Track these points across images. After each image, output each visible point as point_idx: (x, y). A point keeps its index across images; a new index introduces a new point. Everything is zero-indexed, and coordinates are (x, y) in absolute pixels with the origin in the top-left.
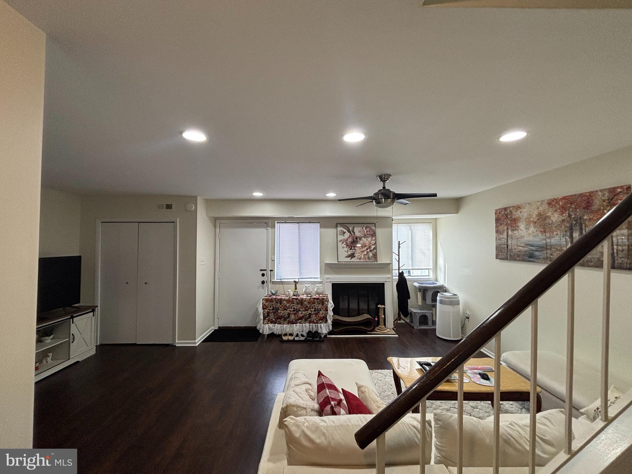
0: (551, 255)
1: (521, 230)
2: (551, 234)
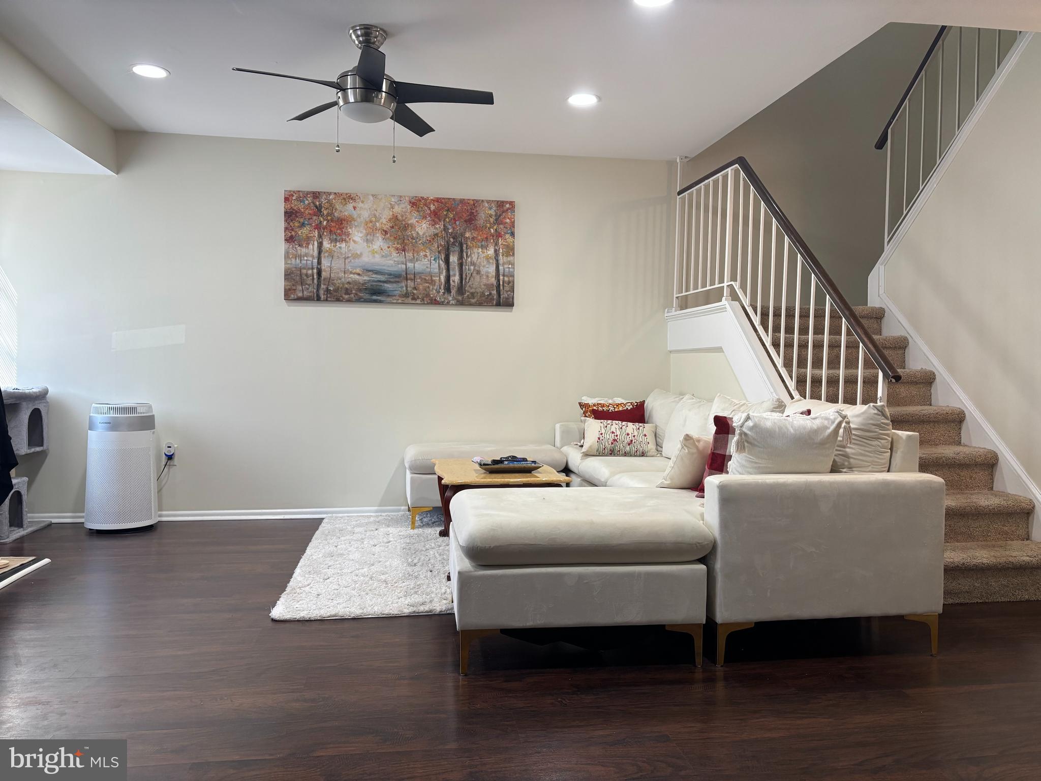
0: (415, 288)
1: (354, 241)
2: (415, 255)
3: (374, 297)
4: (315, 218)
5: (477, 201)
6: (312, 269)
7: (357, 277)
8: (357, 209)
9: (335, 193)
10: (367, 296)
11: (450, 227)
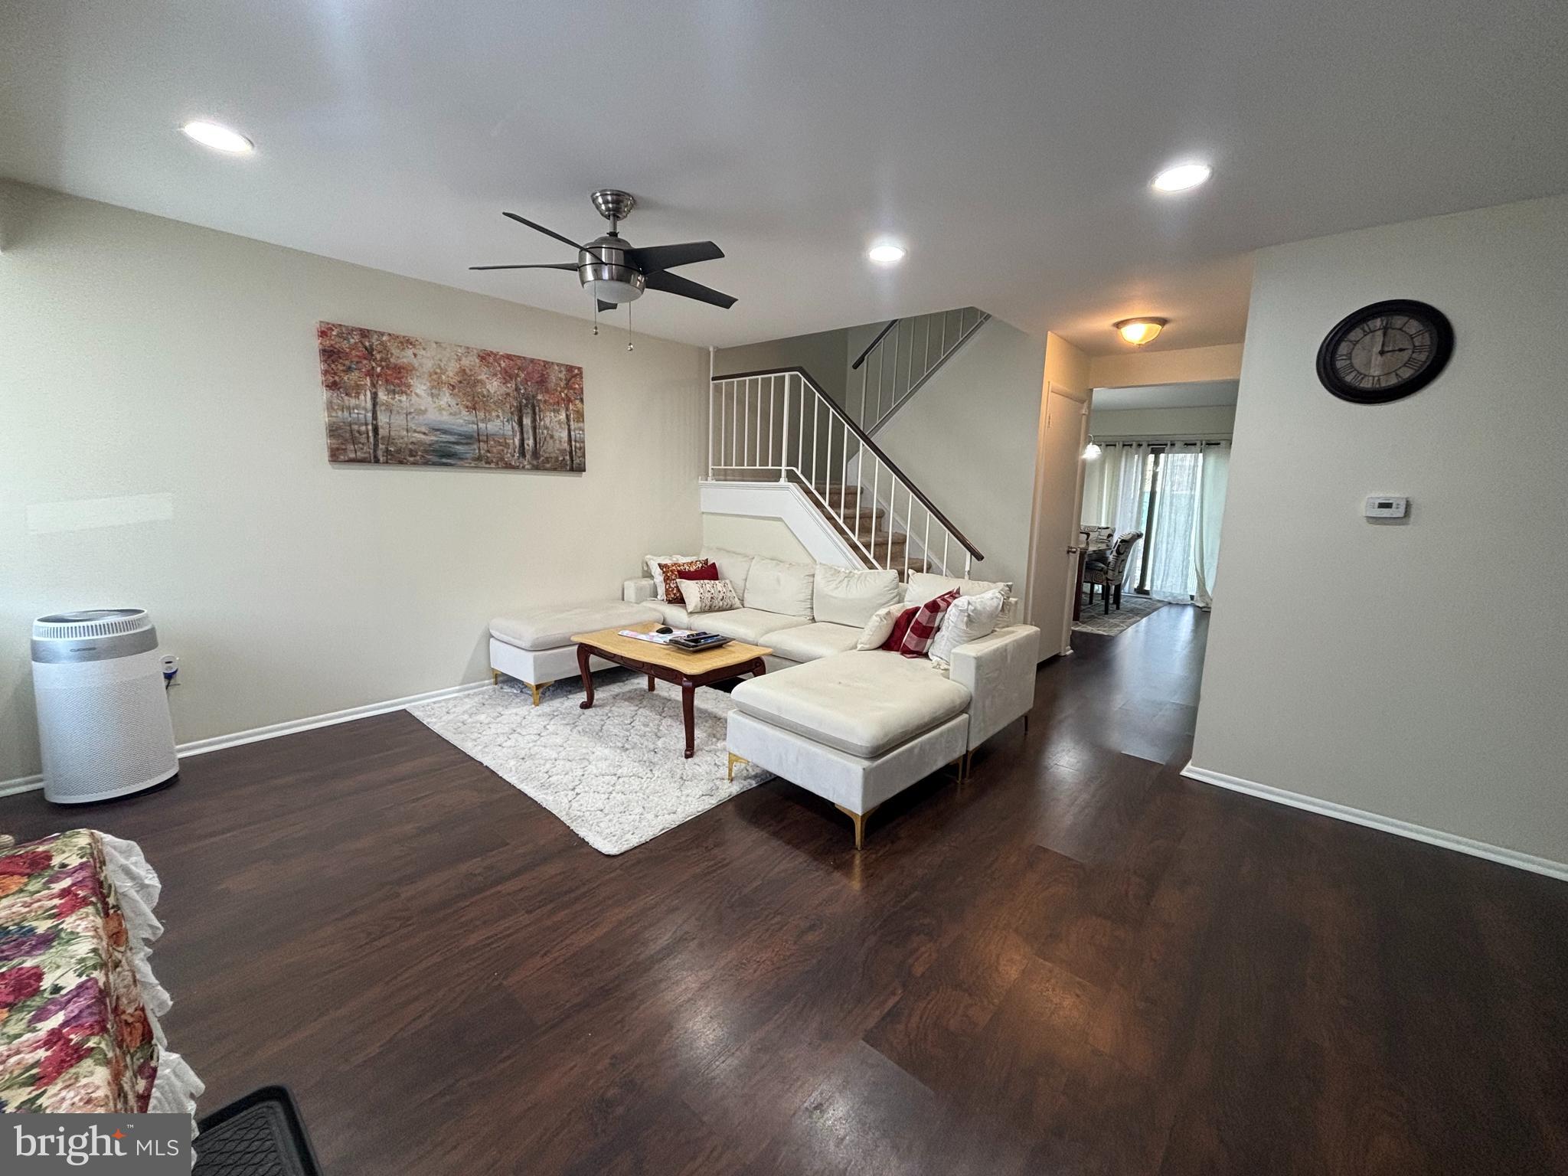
0: (488, 451)
1: (417, 395)
2: (487, 415)
3: (444, 460)
4: (365, 362)
5: (548, 363)
6: (366, 424)
7: (423, 437)
8: (418, 357)
9: (390, 335)
10: (436, 459)
11: (522, 388)
